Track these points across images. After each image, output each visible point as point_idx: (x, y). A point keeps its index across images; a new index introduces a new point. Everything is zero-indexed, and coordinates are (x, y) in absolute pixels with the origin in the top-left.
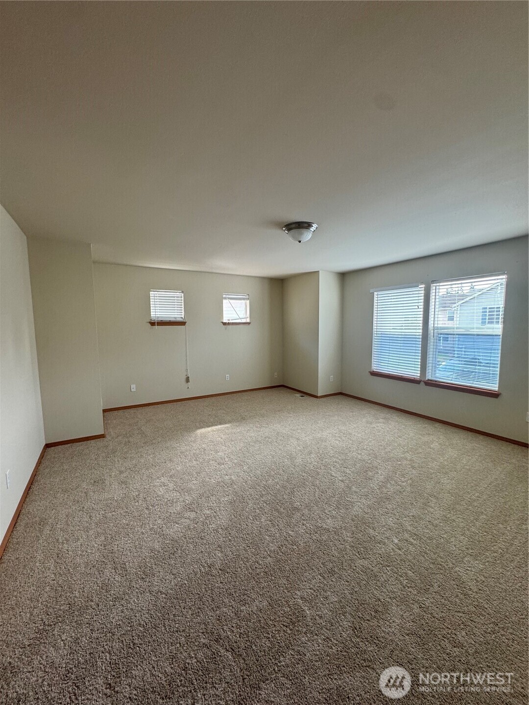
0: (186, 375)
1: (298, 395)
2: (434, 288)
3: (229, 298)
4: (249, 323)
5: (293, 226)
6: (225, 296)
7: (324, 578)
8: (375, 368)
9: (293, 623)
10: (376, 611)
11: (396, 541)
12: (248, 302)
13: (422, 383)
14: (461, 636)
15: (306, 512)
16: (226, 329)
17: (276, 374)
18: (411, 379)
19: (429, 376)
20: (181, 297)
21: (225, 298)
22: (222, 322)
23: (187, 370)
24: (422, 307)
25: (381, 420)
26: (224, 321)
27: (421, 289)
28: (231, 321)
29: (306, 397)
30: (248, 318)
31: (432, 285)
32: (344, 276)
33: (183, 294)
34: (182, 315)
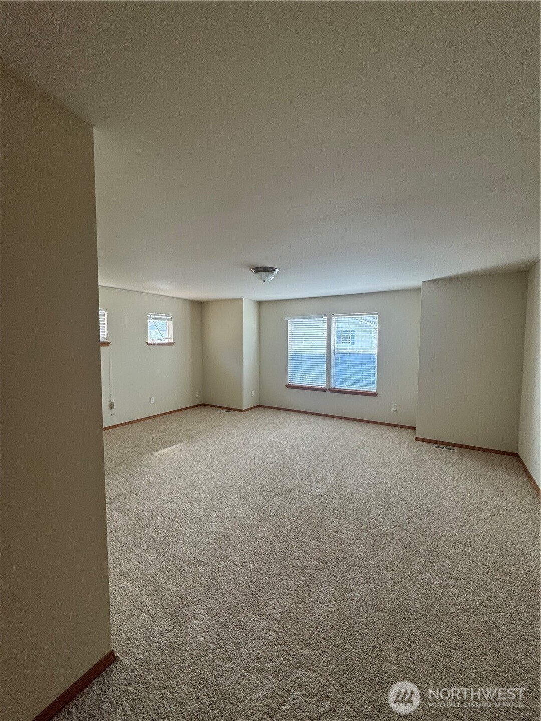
0: (110, 401)
1: (224, 411)
2: (334, 320)
3: (153, 318)
4: (172, 344)
5: (261, 269)
6: (149, 316)
7: (338, 518)
8: (291, 381)
9: (340, 544)
10: (375, 524)
11: (362, 490)
12: (171, 323)
13: (328, 391)
14: (415, 519)
15: (299, 489)
16: (150, 350)
17: (197, 393)
18: (318, 389)
19: (333, 385)
20: (104, 316)
21: (150, 318)
22: (147, 343)
23: (111, 394)
24: (326, 333)
25: (304, 422)
26: (149, 342)
27: (325, 319)
28: (155, 342)
29: (232, 412)
30: (171, 338)
31: (332, 318)
32: (260, 304)
33: (106, 313)
34: (104, 335)
